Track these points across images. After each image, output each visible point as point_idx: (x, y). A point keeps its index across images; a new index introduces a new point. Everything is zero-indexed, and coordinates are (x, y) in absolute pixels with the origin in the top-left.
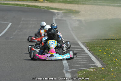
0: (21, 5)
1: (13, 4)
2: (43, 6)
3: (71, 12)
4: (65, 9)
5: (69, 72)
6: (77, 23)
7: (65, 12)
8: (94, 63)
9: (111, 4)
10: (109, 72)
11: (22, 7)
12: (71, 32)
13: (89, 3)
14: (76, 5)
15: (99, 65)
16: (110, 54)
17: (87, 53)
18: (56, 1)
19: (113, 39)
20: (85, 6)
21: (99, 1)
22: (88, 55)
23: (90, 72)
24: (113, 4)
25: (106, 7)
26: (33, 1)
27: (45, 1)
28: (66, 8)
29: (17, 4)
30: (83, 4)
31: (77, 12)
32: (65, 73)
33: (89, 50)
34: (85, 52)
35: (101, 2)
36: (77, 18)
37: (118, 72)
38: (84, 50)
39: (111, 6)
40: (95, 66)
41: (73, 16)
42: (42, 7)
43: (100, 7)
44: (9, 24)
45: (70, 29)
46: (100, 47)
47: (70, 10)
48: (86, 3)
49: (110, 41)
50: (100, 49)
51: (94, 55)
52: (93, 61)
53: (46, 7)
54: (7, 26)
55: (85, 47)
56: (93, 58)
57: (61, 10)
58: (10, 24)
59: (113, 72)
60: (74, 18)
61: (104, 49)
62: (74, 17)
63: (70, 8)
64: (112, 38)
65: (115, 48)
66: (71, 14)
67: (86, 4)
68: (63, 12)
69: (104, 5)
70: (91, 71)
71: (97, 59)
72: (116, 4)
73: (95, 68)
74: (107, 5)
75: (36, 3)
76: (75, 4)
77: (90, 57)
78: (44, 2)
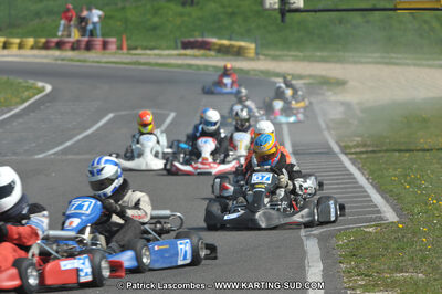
0: (198, 67)
1: (180, 66)
2: (255, 70)
3: (326, 82)
4: (310, 76)
5: (314, 236)
6: (341, 109)
7: (310, 84)
8: (379, 212)
9: (425, 62)
10: (414, 234)
11: (203, 72)
12: (326, 133)
13: (370, 60)
14: (338, 66)
15: (390, 215)
16: (419, 187)
17: (362, 187)
18: (287, 56)
19: (428, 150)
20: (360, 67)
21: (394, 55)
22: (366, 192)
23: (367, 235)
24: (430, 62)
25: (412, 68)
26: (230, 57)
27: (261, 57)
28: (313, 73)
29: (190, 66)
30: (355, 63)
31: (340, 83)
32: (304, 238)
33: (368, 179)
34: (357, 183)
35: (399, 56)
36: (340, 98)
37: (437, 233)
38: (354, 178)
39: (423, 66)
40: (381, 219)
41: (330, 93)
42: (252, 73)
43: (397, 69)
44: (168, 115)
45: (323, 126)
46: (395, 169)
47: (322, 77)
48: (363, 60)
49: (420, 153)
50: (395, 176)
51: (379, 189)
52: (376, 206)
53: (262, 72)
54: (164, 120)
55: (359, 169)
56: (377, 198)
57: (300, 77)
58: (173, 115)
59: (426, 235)
60: (333, 98)
61: (406, 175)
62: (332, 96)
63: (324, 73)
64: (426, 147)
65: (433, 172)
66: (325, 87)
67: (362, 63)
68: (305, 84)
69: (408, 65)
70: (370, 232)
71: (387, 201)
72: (437, 62)
73: (381, 225)
74: (415, 65)
75: (236, 60)
76: (336, 62)
77: (368, 196)
78: (258, 59)
